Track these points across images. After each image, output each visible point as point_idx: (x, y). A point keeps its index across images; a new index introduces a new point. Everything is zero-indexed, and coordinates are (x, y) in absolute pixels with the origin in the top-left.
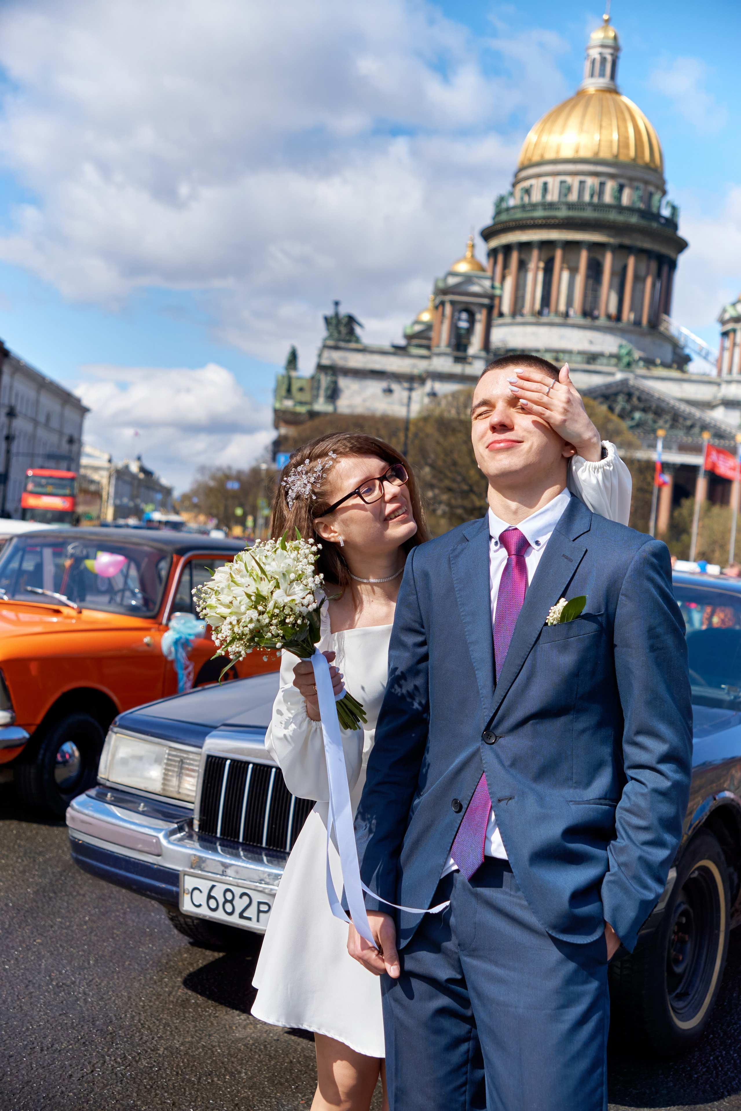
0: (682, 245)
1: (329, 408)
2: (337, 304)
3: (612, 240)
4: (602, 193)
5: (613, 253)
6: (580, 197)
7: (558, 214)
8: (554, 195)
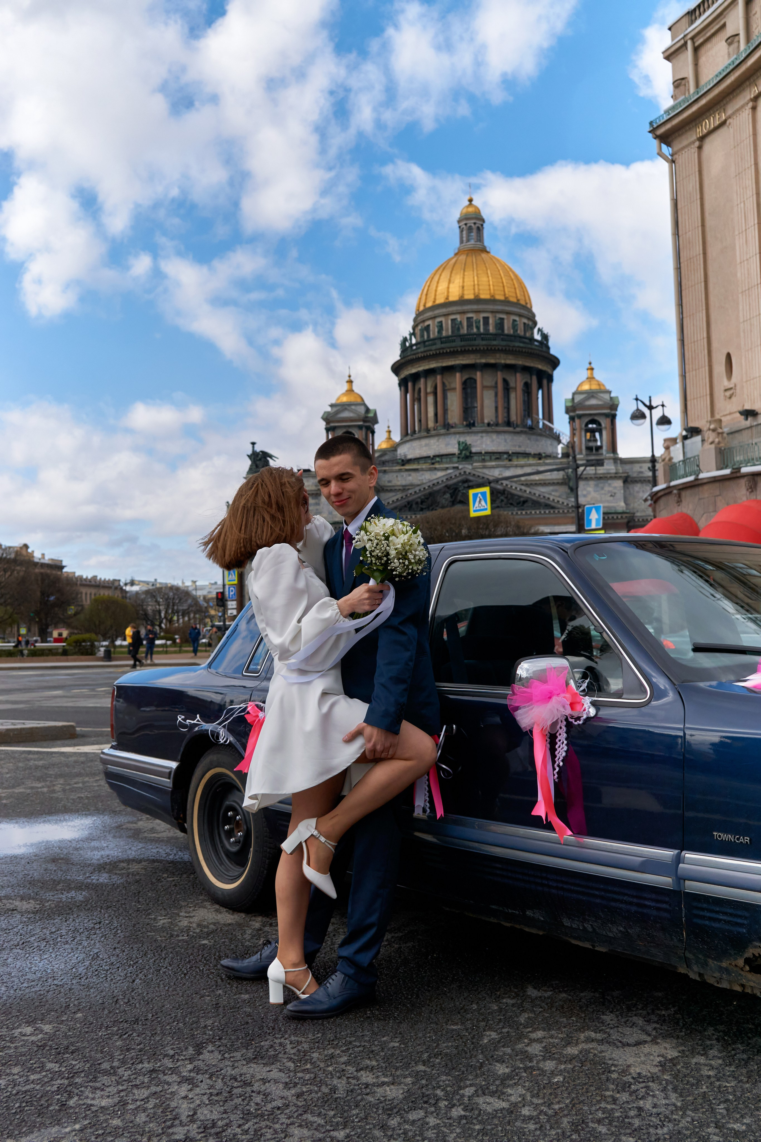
0: (555, 363)
2: (253, 444)
3: (478, 361)
4: (470, 325)
5: (481, 371)
6: (452, 332)
7: (434, 347)
8: (434, 333)
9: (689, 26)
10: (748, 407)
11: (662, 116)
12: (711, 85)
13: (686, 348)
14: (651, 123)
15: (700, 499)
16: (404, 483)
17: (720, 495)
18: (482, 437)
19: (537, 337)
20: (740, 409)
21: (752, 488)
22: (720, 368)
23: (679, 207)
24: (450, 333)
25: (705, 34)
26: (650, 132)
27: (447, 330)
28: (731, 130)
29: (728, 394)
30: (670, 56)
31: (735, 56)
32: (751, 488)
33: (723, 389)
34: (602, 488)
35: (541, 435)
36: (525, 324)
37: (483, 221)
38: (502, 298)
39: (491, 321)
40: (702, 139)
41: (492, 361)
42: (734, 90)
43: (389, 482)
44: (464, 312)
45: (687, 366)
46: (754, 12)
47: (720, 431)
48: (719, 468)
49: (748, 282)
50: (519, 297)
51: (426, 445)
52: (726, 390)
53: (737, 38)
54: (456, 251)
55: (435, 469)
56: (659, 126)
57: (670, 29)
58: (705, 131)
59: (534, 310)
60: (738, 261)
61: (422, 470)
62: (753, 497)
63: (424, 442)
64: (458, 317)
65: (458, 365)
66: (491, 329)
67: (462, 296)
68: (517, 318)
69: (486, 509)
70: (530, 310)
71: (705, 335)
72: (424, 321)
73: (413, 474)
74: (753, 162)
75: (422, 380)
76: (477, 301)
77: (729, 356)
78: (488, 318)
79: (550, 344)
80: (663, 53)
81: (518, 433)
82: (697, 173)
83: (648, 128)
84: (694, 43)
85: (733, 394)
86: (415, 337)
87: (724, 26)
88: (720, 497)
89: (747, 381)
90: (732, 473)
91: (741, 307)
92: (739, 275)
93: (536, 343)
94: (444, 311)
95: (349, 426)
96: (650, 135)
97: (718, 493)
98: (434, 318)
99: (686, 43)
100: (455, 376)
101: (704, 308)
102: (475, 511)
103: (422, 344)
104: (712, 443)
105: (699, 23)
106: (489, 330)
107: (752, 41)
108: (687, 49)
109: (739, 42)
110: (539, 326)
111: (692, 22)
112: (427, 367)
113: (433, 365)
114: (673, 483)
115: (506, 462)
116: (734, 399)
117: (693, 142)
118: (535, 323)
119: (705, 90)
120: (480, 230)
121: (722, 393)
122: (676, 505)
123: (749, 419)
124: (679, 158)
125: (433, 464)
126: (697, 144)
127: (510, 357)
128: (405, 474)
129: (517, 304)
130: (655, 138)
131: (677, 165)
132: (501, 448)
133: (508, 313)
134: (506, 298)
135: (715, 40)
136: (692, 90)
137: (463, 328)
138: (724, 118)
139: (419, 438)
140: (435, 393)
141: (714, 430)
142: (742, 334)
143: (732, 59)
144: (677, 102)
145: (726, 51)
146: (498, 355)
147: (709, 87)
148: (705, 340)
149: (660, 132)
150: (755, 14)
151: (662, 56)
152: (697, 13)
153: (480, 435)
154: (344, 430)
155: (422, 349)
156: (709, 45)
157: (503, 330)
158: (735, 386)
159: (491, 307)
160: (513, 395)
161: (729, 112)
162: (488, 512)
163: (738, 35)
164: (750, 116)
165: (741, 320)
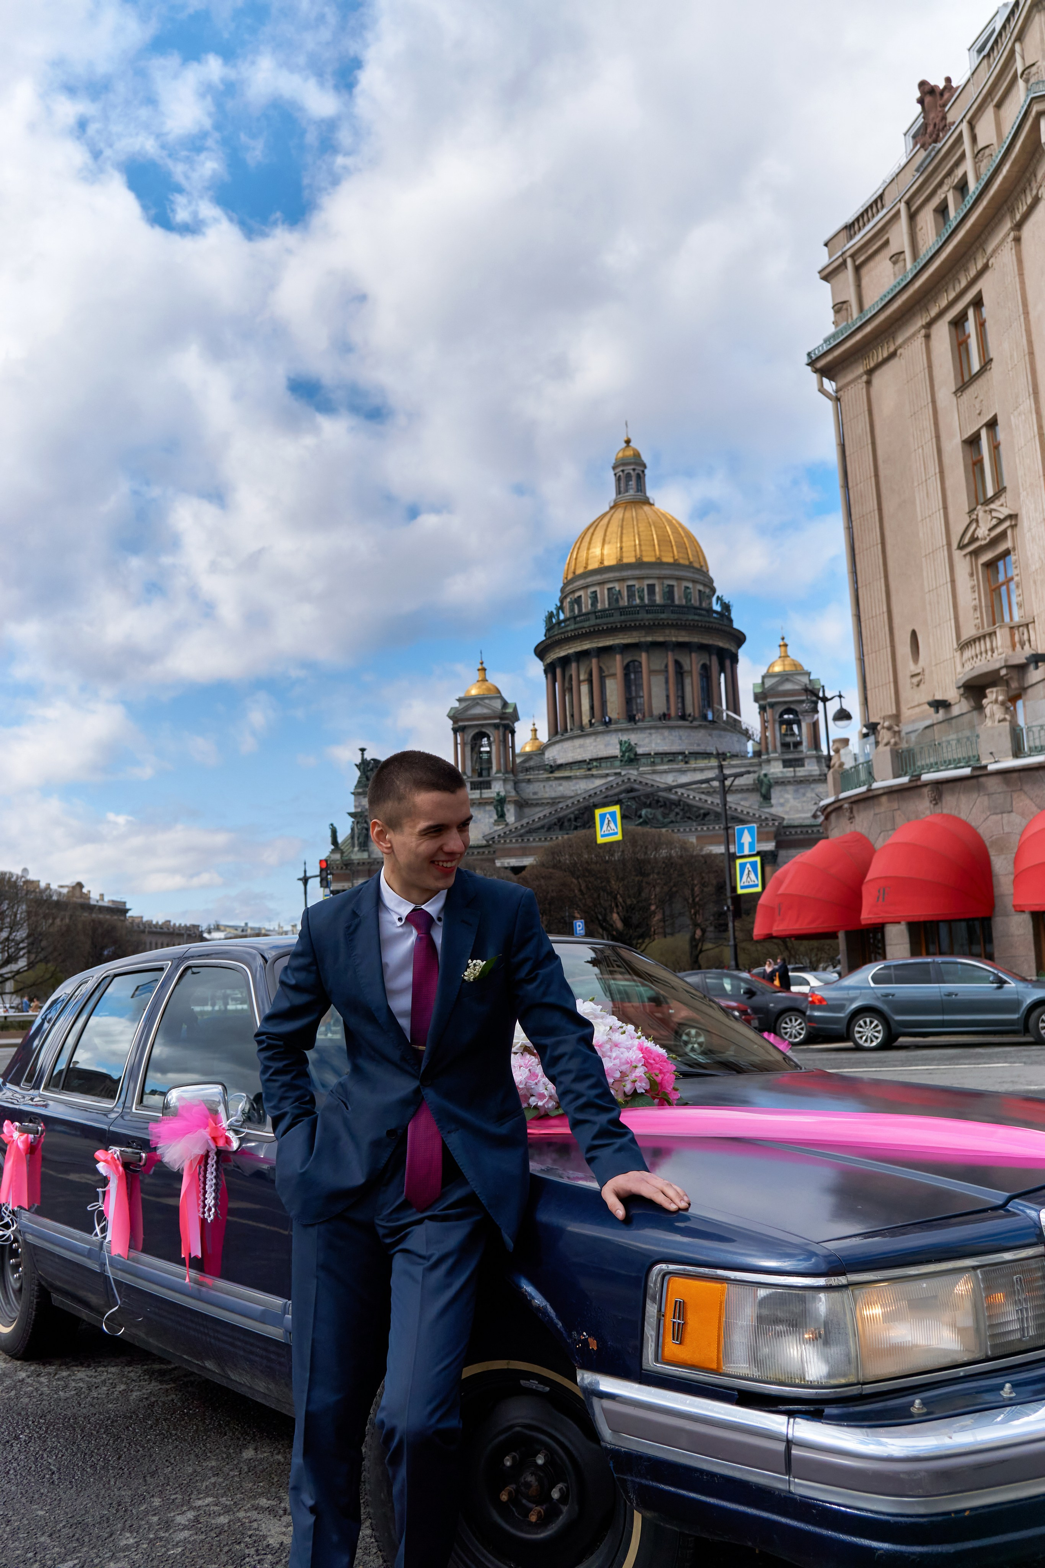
0: (739, 639)
1: (365, 855)
2: (363, 750)
3: (643, 639)
4: (631, 596)
5: (647, 652)
6: (609, 604)
7: (586, 624)
8: (586, 606)
9: (848, 242)
10: (938, 697)
11: (822, 345)
12: (876, 310)
13: (863, 624)
14: (809, 354)
15: (875, 814)
16: (553, 795)
17: (899, 809)
18: (650, 734)
19: (717, 607)
20: (930, 699)
21: (937, 800)
22: (904, 648)
23: (847, 453)
24: (607, 606)
25: (866, 252)
26: (808, 365)
27: (603, 602)
28: (903, 362)
29: (915, 680)
30: (827, 276)
31: (901, 277)
32: (935, 799)
33: (909, 674)
34: (804, 795)
35: (725, 730)
36: (700, 591)
37: (645, 466)
38: (671, 560)
39: (657, 589)
40: (870, 372)
41: (661, 639)
42: (903, 315)
43: (535, 793)
44: (623, 580)
45: (865, 648)
46: (919, 227)
47: (896, 729)
48: (896, 776)
49: (932, 544)
50: (691, 560)
51: (581, 746)
52: (913, 676)
53: (902, 257)
54: (612, 504)
55: (593, 776)
56: (819, 358)
57: (826, 245)
58: (872, 365)
59: (712, 574)
60: (919, 518)
61: (576, 778)
62: (938, 811)
63: (578, 742)
64: (617, 586)
65: (618, 645)
66: (658, 599)
67: (621, 559)
68: (690, 585)
69: (616, 834)
70: (705, 574)
71: (885, 609)
72: (573, 592)
73: (565, 783)
74: (930, 400)
75: (574, 665)
76: (640, 564)
77: (914, 634)
78: (654, 585)
79: (733, 616)
80: (820, 272)
81: (696, 727)
82: (866, 413)
83: (805, 360)
84: (854, 261)
85: (921, 681)
86: (563, 612)
87: (887, 242)
88: (899, 812)
89: (936, 665)
90: (910, 781)
91: (925, 574)
92: (921, 535)
93: (715, 615)
94: (598, 578)
95: (482, 725)
96: (809, 368)
97: (896, 807)
98: (586, 587)
99: (845, 261)
100: (615, 660)
101: (882, 575)
102: (602, 836)
103: (572, 620)
104: (887, 744)
105: (859, 239)
106: (655, 601)
107: (919, 260)
108: (846, 267)
109: (905, 260)
110: (718, 593)
111: (851, 238)
112: (579, 649)
113: (586, 646)
114: (843, 795)
115: (681, 765)
116: (922, 686)
117: (860, 377)
118: (713, 591)
119: (869, 315)
120: (640, 478)
121: (908, 680)
122: (848, 822)
123: (941, 711)
124: (846, 396)
125: (589, 769)
126: (865, 378)
127: (683, 633)
128: (554, 783)
129: (690, 566)
130: (815, 372)
131: (843, 404)
132: (675, 748)
133: (679, 579)
134: (675, 560)
135: (878, 258)
136: (855, 314)
137: (622, 598)
138: (892, 349)
139: (571, 738)
140: (590, 681)
141: (889, 728)
142: (928, 607)
143: (898, 280)
144: (838, 329)
145: (892, 271)
146: (667, 632)
147: (873, 312)
148: (886, 615)
149: (820, 364)
150: (922, 228)
151: (818, 276)
152: (856, 227)
153: (648, 731)
154: (476, 731)
155: (572, 627)
156: (871, 264)
157: (673, 600)
158: (923, 671)
159: (657, 572)
160: (687, 681)
161: (900, 340)
162: (619, 837)
163: (903, 252)
164: (924, 345)
165: (927, 590)
